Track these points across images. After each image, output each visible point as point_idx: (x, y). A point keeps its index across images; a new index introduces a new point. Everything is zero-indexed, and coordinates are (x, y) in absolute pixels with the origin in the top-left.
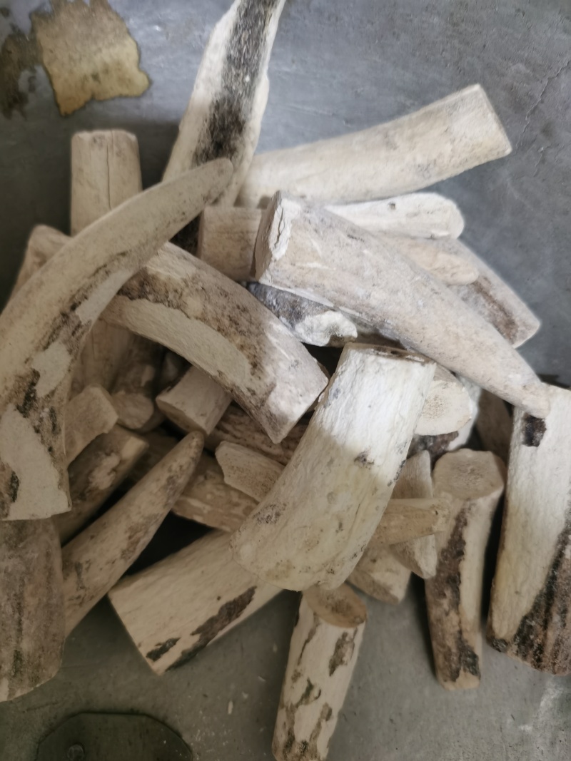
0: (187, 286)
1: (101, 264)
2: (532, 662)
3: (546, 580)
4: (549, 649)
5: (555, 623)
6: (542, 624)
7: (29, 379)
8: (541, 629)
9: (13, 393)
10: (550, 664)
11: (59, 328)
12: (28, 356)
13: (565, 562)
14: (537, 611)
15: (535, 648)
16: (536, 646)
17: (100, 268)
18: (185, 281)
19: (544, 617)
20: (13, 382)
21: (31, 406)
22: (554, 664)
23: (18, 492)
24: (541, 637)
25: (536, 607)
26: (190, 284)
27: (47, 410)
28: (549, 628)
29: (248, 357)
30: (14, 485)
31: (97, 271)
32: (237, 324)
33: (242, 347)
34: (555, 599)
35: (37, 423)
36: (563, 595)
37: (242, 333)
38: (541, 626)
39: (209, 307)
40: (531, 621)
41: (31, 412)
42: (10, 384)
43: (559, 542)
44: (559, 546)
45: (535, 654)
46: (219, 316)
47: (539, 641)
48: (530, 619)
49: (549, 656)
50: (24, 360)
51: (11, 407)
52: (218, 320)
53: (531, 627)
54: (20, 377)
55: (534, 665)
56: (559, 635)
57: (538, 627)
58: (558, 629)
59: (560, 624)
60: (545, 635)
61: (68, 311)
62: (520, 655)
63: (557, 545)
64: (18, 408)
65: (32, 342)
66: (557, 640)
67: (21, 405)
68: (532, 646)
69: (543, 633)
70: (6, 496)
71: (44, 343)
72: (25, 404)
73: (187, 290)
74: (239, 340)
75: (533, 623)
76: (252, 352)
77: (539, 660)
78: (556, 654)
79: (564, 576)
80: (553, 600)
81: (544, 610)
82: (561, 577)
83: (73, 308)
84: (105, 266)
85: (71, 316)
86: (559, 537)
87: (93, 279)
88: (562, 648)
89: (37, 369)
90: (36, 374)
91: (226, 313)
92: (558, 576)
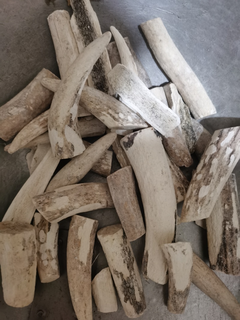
0: (71, 203)
1: (82, 76)
2: (225, 272)
3: (222, 240)
4: (229, 266)
5: (229, 255)
6: (225, 256)
7: (70, 116)
8: (225, 258)
9: (66, 122)
10: (231, 271)
11: (75, 99)
12: (68, 110)
13: (227, 232)
14: (222, 252)
15: (224, 266)
16: (224, 265)
17: (82, 78)
18: (69, 203)
19: (225, 254)
20: (66, 118)
21: (72, 124)
22: (233, 271)
23: (74, 149)
24: (225, 261)
25: (221, 250)
26: (71, 202)
27: (75, 124)
28: (227, 257)
29: (98, 202)
30: (73, 147)
31: (81, 79)
32: (89, 199)
33: (95, 202)
34: (227, 246)
35: (74, 128)
36: (229, 244)
37: (92, 200)
38: (225, 257)
39: (80, 202)
40: (220, 256)
41: (72, 126)
42: (65, 119)
43: (223, 225)
44: (224, 226)
45: (225, 269)
46: (84, 202)
47: (225, 263)
48: (220, 255)
49: (230, 268)
50: (67, 111)
51: (66, 126)
52: (85, 203)
53: (221, 258)
54: (67, 117)
55: (226, 273)
56: (232, 260)
57: (224, 258)
58: (231, 257)
59: (231, 255)
60: (227, 260)
61: (76, 93)
62: (220, 270)
63: (223, 226)
64: (69, 125)
65: (69, 105)
66: (231, 262)
67: (69, 124)
68: (223, 265)
69: (226, 260)
70: (72, 150)
71: (72, 105)
72: (70, 124)
73: (72, 204)
74: (93, 202)
75: (221, 257)
76: (98, 201)
77: (227, 270)
78: (232, 267)
79: (228, 237)
80: (226, 247)
81: (224, 251)
82: (227, 237)
83: (78, 92)
84: (83, 77)
85: (78, 95)
86: (222, 223)
87: (81, 82)
88: (234, 265)
89: (71, 113)
90: (71, 114)
91: (85, 199)
92: (226, 237)
